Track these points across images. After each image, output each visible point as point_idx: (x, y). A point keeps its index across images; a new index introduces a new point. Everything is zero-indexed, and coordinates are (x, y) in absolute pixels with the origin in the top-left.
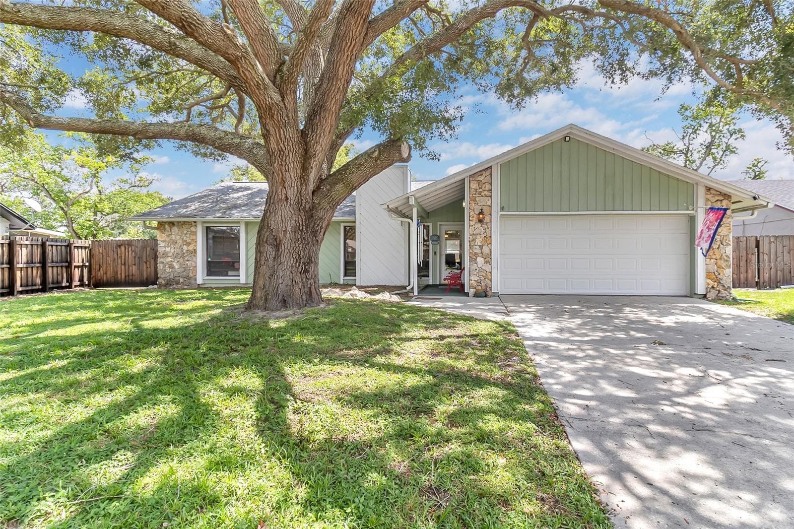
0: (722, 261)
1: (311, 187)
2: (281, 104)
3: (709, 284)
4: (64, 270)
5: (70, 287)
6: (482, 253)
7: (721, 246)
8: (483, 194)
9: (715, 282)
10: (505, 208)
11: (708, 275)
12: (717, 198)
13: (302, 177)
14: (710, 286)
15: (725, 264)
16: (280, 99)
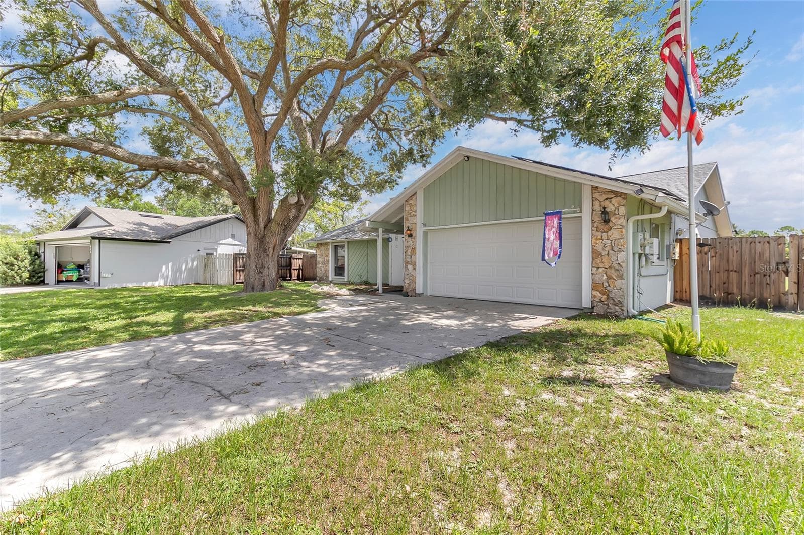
0: (613, 271)
1: (262, 225)
2: (234, 186)
3: (595, 296)
4: (288, 271)
5: (290, 280)
6: (411, 262)
7: (611, 252)
8: (412, 214)
9: (604, 294)
10: (427, 225)
11: (595, 286)
12: (605, 196)
13: (255, 221)
14: (597, 299)
15: (616, 274)
16: (232, 183)
